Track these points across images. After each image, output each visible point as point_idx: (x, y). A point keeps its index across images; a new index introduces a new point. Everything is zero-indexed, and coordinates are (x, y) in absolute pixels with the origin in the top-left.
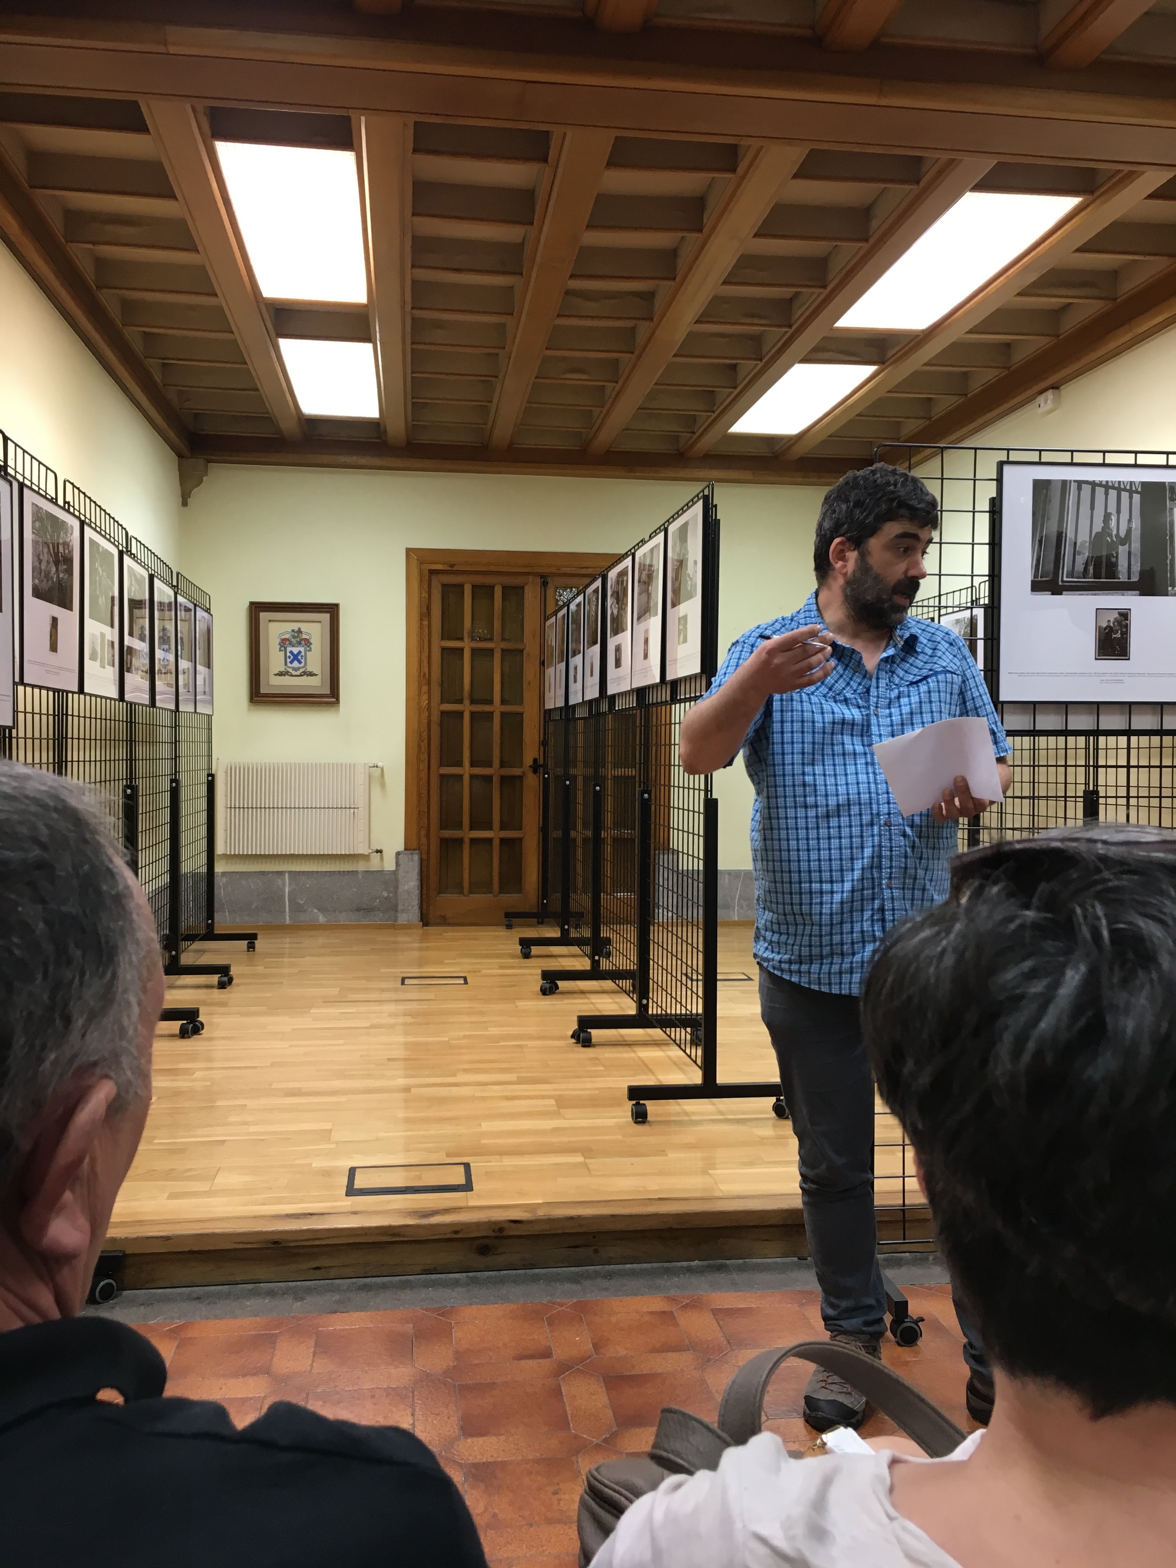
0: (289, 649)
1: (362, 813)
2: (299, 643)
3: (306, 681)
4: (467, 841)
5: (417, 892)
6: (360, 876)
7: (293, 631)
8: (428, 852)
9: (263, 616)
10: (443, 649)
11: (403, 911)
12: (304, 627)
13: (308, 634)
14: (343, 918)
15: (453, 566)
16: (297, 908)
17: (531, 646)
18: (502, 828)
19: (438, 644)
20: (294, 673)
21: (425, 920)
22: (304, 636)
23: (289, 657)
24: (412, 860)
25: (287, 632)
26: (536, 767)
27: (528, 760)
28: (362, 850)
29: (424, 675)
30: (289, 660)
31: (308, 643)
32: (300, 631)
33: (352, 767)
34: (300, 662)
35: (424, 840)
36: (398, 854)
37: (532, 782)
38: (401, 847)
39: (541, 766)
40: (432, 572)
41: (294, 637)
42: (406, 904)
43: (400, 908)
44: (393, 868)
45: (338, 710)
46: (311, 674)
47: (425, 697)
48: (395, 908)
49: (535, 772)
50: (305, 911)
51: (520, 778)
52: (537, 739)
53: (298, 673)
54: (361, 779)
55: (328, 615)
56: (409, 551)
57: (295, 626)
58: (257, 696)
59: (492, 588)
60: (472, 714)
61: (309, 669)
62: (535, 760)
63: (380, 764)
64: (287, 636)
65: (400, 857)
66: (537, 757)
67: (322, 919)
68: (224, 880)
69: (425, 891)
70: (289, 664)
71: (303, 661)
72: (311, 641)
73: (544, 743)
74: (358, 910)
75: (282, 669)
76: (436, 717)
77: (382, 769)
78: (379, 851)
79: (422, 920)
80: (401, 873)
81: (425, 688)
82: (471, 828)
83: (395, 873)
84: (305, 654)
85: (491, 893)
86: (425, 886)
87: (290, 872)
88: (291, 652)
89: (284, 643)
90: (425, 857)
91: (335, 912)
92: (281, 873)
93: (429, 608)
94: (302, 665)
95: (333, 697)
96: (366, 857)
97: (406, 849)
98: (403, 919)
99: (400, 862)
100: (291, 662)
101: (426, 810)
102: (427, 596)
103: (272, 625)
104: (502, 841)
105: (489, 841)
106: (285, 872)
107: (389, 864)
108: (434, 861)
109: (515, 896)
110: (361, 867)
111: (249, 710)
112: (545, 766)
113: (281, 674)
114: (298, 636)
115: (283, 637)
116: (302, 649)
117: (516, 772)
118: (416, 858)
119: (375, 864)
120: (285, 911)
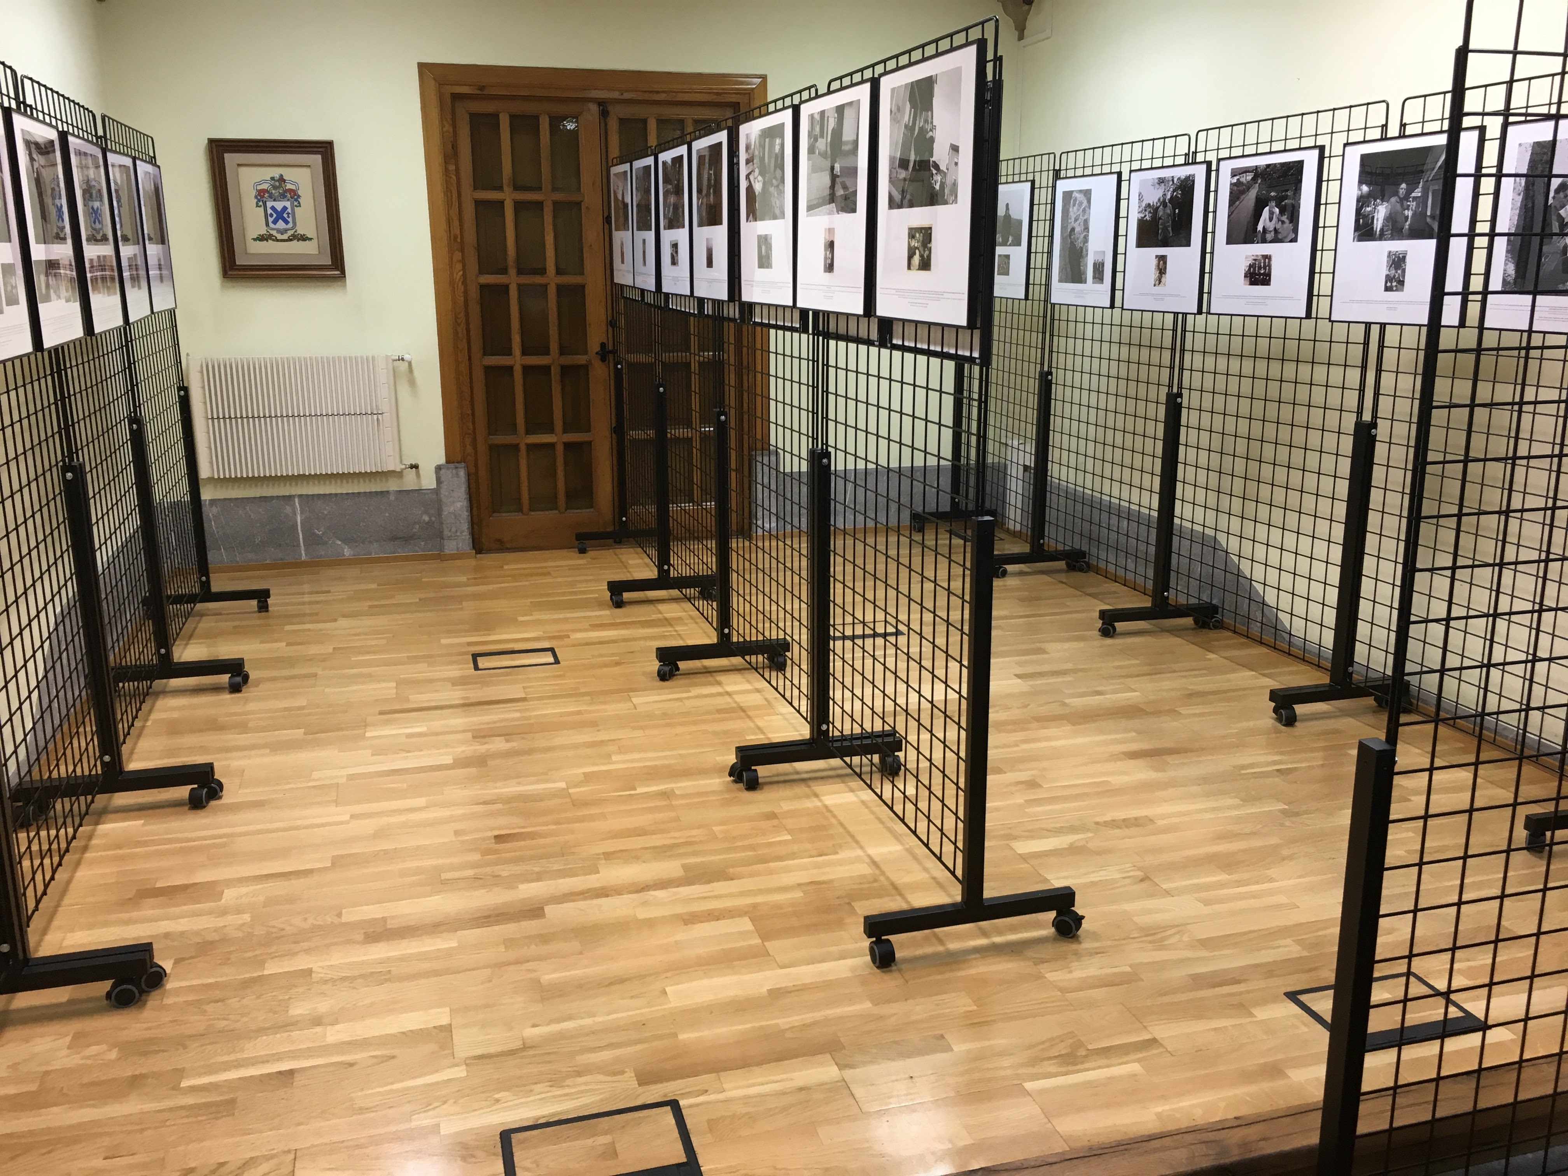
0: (269, 204)
1: (388, 419)
2: (283, 196)
3: (296, 247)
4: (523, 448)
5: (465, 514)
6: (392, 498)
7: (272, 179)
8: (476, 466)
9: (230, 159)
10: (478, 203)
11: (450, 538)
12: (288, 173)
13: (293, 183)
14: (375, 550)
15: (482, 88)
16: (313, 540)
17: (591, 198)
18: (565, 431)
19: (469, 195)
20: (279, 237)
21: (479, 547)
22: (289, 186)
23: (271, 215)
24: (457, 475)
25: (265, 181)
26: (604, 354)
27: (594, 345)
28: (392, 465)
29: (456, 237)
30: (271, 220)
31: (294, 195)
32: (282, 179)
33: (370, 362)
34: (287, 222)
35: (469, 449)
36: (438, 468)
37: (600, 373)
38: (442, 460)
39: (610, 352)
40: (456, 97)
41: (275, 187)
42: (454, 529)
43: (446, 533)
44: (434, 485)
45: (345, 286)
46: (303, 238)
47: (459, 266)
48: (440, 535)
49: (603, 359)
50: (326, 543)
51: (585, 368)
52: (604, 317)
53: (285, 237)
54: (383, 376)
55: (319, 157)
56: (424, 69)
57: (276, 172)
58: (232, 269)
59: (536, 118)
60: (520, 286)
61: (301, 231)
62: (603, 345)
63: (407, 357)
64: (265, 186)
65: (443, 472)
66: (605, 341)
67: (347, 552)
68: (215, 510)
69: (475, 511)
70: (271, 225)
71: (290, 220)
72: (300, 193)
73: (612, 324)
74: (394, 538)
75: (263, 231)
76: (474, 293)
77: (410, 363)
78: (415, 467)
79: (474, 547)
80: (444, 492)
81: (458, 255)
82: (528, 432)
83: (436, 491)
84: (293, 210)
85: (556, 509)
86: (475, 506)
87: (300, 496)
88: (273, 208)
89: (261, 196)
90: (473, 470)
91: (363, 543)
92: (289, 498)
93: (454, 146)
94: (290, 225)
95: (336, 269)
96: (399, 475)
97: (448, 462)
98: (450, 547)
99: (443, 479)
100: (275, 222)
101: (470, 412)
102: (451, 130)
103: (242, 170)
104: (568, 446)
105: (552, 446)
106: (294, 496)
107: (428, 481)
108: (483, 473)
109: (586, 512)
110: (392, 486)
111: (223, 286)
112: (614, 352)
113: (261, 238)
114: (280, 186)
115: (259, 188)
116: (288, 204)
117: (581, 359)
118: (462, 473)
119: (409, 482)
120: (299, 545)
